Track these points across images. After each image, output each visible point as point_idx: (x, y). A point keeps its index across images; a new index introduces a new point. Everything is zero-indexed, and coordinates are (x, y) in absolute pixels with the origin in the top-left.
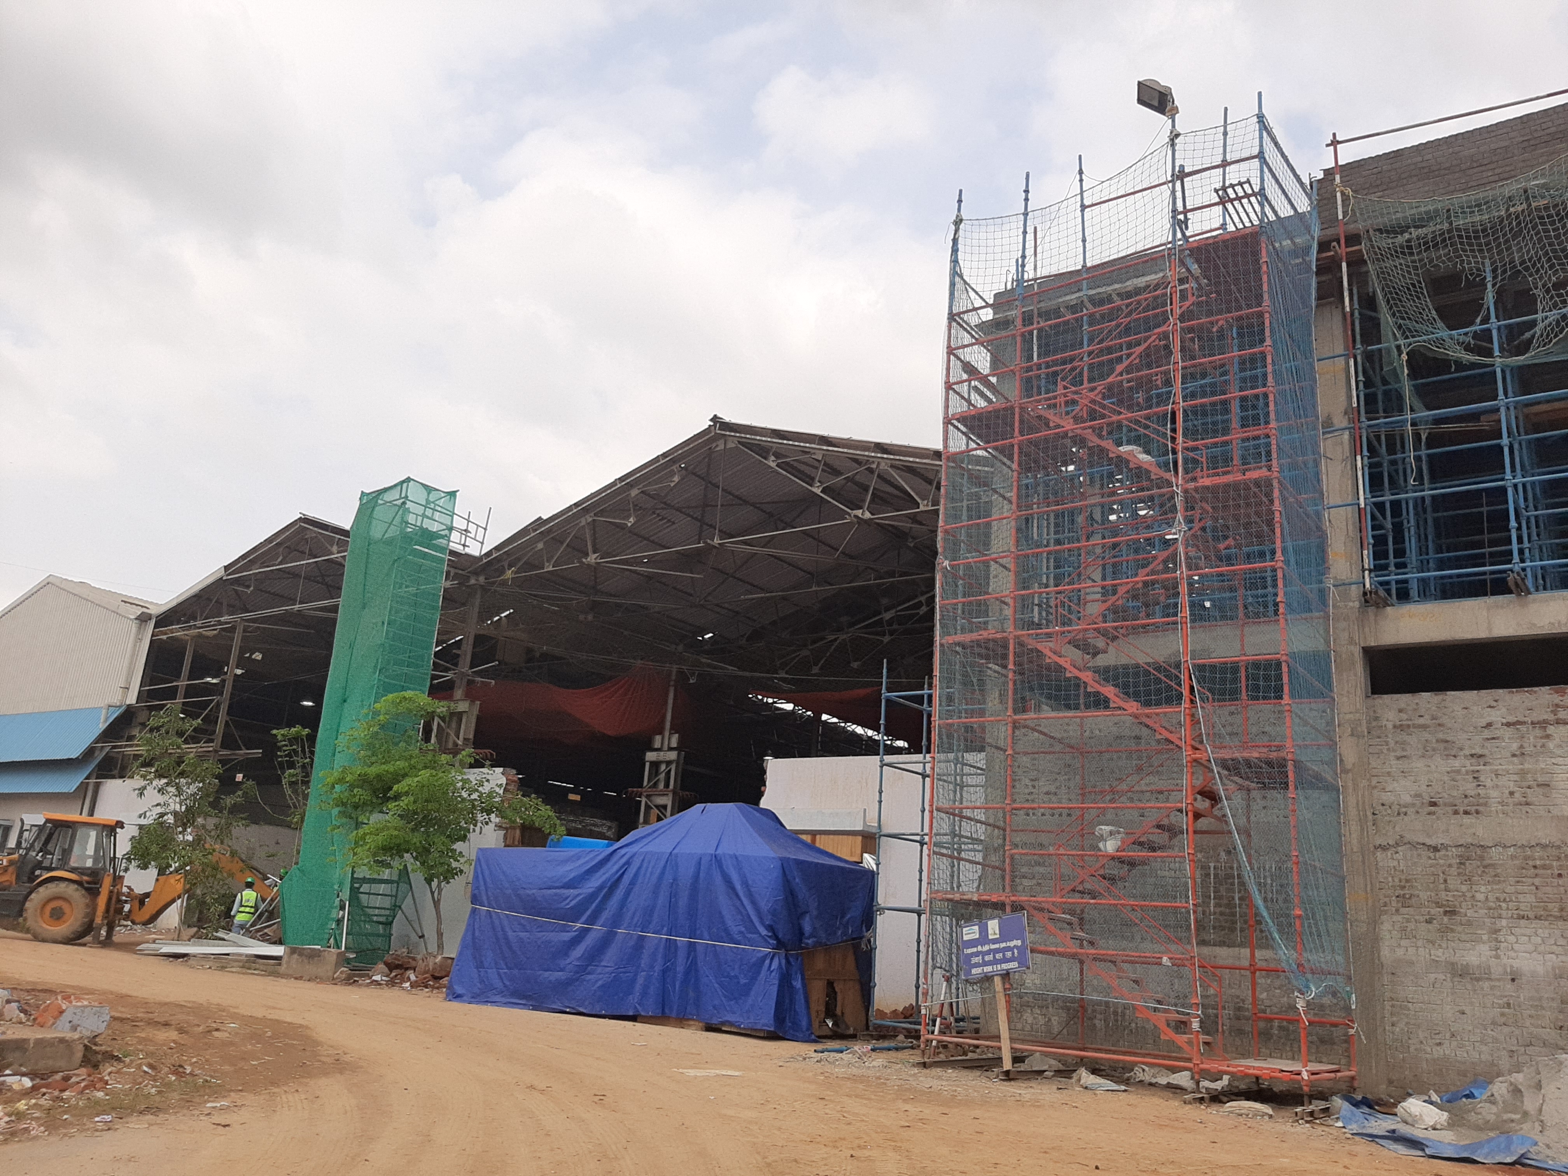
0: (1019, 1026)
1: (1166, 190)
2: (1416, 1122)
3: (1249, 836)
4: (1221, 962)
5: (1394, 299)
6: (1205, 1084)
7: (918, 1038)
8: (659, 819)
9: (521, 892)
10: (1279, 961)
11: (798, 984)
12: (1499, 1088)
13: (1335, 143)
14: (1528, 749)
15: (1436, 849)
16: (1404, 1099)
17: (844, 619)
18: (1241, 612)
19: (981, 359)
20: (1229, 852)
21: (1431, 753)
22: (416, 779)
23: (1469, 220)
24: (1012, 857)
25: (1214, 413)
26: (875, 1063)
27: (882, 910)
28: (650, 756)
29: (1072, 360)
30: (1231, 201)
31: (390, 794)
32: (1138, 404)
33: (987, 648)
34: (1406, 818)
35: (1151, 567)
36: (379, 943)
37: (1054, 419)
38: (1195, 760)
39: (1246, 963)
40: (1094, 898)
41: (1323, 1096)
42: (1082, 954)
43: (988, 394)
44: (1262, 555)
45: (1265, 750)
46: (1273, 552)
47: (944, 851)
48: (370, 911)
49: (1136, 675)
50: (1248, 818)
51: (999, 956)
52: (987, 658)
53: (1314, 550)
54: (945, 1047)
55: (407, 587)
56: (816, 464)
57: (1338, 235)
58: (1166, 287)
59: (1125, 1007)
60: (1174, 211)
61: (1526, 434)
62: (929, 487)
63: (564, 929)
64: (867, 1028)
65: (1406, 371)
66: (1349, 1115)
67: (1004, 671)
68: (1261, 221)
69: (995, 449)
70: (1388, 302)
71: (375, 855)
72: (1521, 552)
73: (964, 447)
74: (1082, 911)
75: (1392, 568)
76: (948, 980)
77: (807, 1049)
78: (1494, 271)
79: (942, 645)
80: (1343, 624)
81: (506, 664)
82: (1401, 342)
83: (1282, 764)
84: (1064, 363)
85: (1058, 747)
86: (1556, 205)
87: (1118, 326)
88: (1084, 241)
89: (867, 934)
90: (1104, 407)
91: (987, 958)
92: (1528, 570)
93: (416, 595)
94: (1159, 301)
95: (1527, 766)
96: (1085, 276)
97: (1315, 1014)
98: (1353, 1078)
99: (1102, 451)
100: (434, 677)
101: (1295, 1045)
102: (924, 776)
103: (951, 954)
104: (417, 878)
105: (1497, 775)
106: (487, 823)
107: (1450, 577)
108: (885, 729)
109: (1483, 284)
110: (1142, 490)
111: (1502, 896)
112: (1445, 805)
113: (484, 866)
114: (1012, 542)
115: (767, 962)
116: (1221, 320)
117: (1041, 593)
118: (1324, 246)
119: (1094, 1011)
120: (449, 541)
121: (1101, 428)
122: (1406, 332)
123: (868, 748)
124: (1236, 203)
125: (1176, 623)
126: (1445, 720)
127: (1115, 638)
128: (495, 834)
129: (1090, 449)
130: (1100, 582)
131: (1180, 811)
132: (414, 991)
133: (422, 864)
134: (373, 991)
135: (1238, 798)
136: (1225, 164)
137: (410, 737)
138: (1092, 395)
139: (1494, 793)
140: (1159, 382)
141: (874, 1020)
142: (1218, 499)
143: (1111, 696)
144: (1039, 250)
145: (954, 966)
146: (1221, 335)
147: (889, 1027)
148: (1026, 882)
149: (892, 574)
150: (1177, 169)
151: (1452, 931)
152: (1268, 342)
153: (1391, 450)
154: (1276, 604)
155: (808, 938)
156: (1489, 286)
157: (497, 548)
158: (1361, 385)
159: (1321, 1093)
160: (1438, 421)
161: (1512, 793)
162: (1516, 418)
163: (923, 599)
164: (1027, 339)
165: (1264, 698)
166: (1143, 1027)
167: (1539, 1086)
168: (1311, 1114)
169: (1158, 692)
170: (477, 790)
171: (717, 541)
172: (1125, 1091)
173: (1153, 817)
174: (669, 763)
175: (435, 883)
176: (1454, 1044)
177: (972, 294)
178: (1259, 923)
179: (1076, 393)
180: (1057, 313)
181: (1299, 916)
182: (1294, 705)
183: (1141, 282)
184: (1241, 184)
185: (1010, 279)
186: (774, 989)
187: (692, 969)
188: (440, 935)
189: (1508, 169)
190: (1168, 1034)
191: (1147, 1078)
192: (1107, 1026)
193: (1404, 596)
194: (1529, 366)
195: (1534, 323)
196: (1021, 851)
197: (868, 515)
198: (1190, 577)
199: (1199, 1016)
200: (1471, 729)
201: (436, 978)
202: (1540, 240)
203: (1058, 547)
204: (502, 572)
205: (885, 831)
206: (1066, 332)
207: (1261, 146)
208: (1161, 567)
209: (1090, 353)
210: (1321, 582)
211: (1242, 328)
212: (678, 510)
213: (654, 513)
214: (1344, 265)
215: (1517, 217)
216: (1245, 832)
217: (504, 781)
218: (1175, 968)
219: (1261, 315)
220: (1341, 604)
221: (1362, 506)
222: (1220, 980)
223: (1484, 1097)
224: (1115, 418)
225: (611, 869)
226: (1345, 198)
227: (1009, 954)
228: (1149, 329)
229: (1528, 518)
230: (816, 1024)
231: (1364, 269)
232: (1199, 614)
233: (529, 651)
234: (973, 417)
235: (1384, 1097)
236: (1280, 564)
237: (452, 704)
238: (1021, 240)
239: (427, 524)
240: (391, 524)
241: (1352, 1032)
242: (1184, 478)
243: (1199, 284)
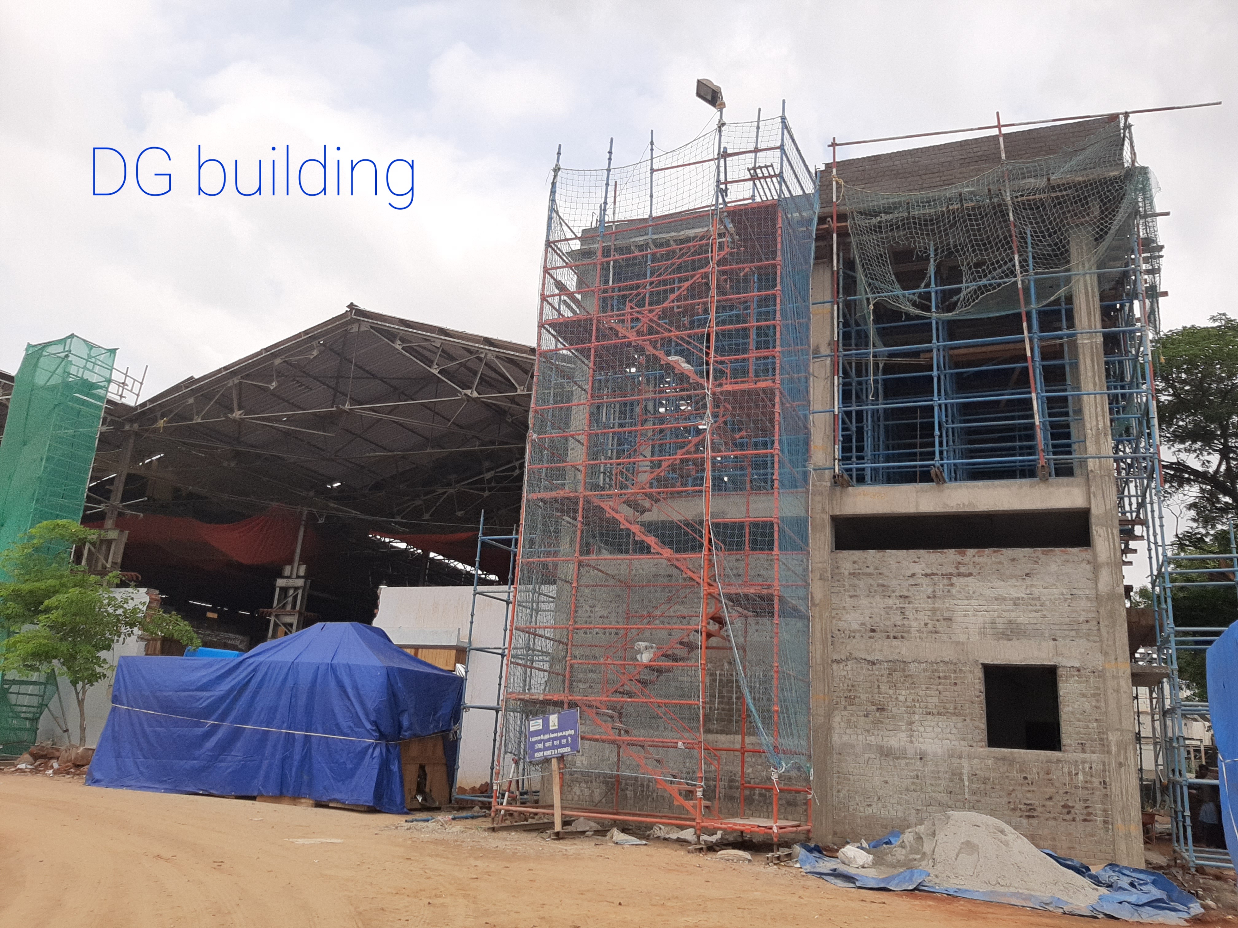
0: (570, 797)
1: (713, 165)
2: (851, 862)
3: (745, 651)
4: (721, 746)
5: (867, 264)
6: (704, 837)
7: (489, 808)
8: (286, 634)
9: (158, 694)
10: (761, 744)
11: (395, 768)
12: (908, 837)
13: (834, 145)
14: (939, 593)
15: (873, 663)
16: (844, 846)
17: (453, 477)
18: (748, 485)
19: (570, 279)
20: (730, 663)
21: (872, 594)
22: (66, 596)
23: (921, 212)
24: (572, 666)
25: (738, 336)
26: (454, 829)
27: (468, 708)
28: (280, 582)
29: (638, 287)
30: (759, 179)
31: (42, 608)
32: (684, 325)
33: (563, 505)
34: (854, 641)
35: (686, 448)
36: (25, 736)
37: (622, 330)
38: (710, 594)
39: (738, 746)
40: (630, 697)
41: (787, 844)
42: (619, 741)
43: (574, 307)
44: (765, 445)
45: (759, 587)
46: (773, 443)
47: (519, 661)
48: (19, 709)
49: (671, 528)
50: (745, 637)
51: (556, 743)
52: (562, 511)
53: (801, 442)
54: (511, 815)
55: (67, 429)
56: (435, 350)
57: (832, 213)
58: (709, 239)
59: (649, 781)
60: (718, 181)
61: (950, 368)
62: (525, 376)
63: (198, 725)
64: (450, 802)
65: (872, 317)
66: (804, 858)
67: (575, 522)
68: (779, 196)
69: (577, 350)
70: (863, 265)
71: (24, 660)
72: (941, 453)
73: (553, 347)
74: (622, 707)
75: (854, 459)
76: (516, 763)
77: (399, 820)
78: (936, 250)
79: (528, 500)
80: (818, 498)
81: (154, 500)
82: (870, 296)
83: (769, 599)
84: (631, 288)
85: (611, 582)
86: (979, 208)
87: (673, 264)
88: (651, 196)
89: (455, 728)
90: (659, 325)
91: (547, 744)
92: (945, 466)
93: (74, 436)
94: (704, 248)
95: (937, 605)
96: (651, 223)
97: (785, 784)
98: (809, 831)
99: (656, 358)
100: (86, 509)
101: (770, 808)
102: (508, 603)
103: (520, 742)
104: (64, 681)
105: (917, 611)
106: (129, 635)
107: (893, 468)
108: (480, 565)
109: (928, 259)
110: (682, 390)
111: (916, 698)
112: (881, 631)
113: (125, 672)
114: (586, 422)
115: (371, 750)
116: (748, 267)
117: (606, 464)
118: (822, 220)
119: (626, 784)
120: (107, 391)
121: (656, 342)
122: (874, 289)
123: (466, 580)
124: (762, 180)
125: (701, 491)
126: (885, 571)
127: (657, 501)
128: (137, 645)
129: (647, 356)
130: (649, 457)
131: (697, 631)
132: (56, 777)
133: (69, 669)
134: (18, 778)
135: (739, 623)
136: (756, 150)
137: (63, 559)
138: (651, 315)
139: (914, 624)
140: (700, 310)
141: (456, 795)
142: (736, 401)
143: (652, 544)
144: (618, 199)
145: (522, 751)
146: (746, 280)
147: (468, 800)
148: (581, 686)
149: (492, 443)
150: (722, 150)
151: (882, 723)
152: (779, 287)
153: (859, 373)
154: (773, 481)
155: (406, 731)
156: (932, 261)
157: (152, 400)
158: (841, 325)
159: (786, 842)
160: (891, 355)
161: (926, 624)
162: (944, 357)
163: (517, 464)
164: (605, 269)
165: (761, 549)
166: (662, 796)
167: (934, 834)
168: (778, 858)
169: (686, 542)
170: (122, 607)
171: (347, 407)
172: (646, 845)
173: (677, 636)
174: (296, 589)
175: (80, 685)
176: (880, 805)
177: (565, 228)
178: (749, 716)
179: (638, 312)
180: (628, 250)
181: (777, 711)
182: (781, 556)
183: (691, 232)
184: (766, 167)
185: (595, 219)
186: (375, 772)
187: (307, 757)
188: (83, 729)
189: (950, 177)
190: (679, 801)
191: (662, 834)
192: (635, 794)
193: (861, 480)
194: (954, 321)
195: (959, 290)
196: (579, 661)
197: (475, 394)
198: (714, 458)
199: (702, 786)
200: (901, 577)
201: (77, 766)
202: (968, 231)
203: (620, 429)
204: (155, 421)
205: (475, 646)
206: (634, 265)
207: (782, 140)
208: (693, 449)
209: (651, 283)
210: (805, 466)
211: (761, 275)
212: (317, 379)
213: (294, 380)
214: (835, 235)
215: (954, 213)
216: (742, 649)
217: (147, 599)
218: (687, 750)
219: (774, 266)
220: (818, 483)
221: (836, 413)
222: (719, 759)
223: (898, 844)
224: (667, 334)
225: (241, 675)
226: (839, 187)
227: (564, 741)
228: (694, 269)
229: (947, 429)
230: (408, 798)
231: (848, 240)
232: (719, 486)
233: (177, 490)
234: (561, 324)
235: (831, 845)
236: (777, 452)
237: (103, 532)
238: (604, 190)
239: (87, 375)
240: (54, 373)
241: (810, 796)
242: (713, 384)
243: (733, 239)
